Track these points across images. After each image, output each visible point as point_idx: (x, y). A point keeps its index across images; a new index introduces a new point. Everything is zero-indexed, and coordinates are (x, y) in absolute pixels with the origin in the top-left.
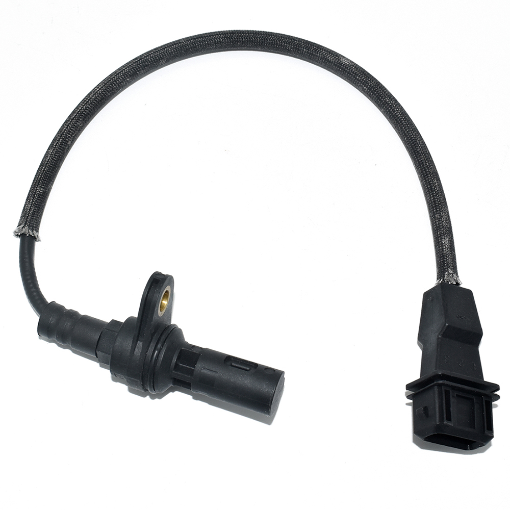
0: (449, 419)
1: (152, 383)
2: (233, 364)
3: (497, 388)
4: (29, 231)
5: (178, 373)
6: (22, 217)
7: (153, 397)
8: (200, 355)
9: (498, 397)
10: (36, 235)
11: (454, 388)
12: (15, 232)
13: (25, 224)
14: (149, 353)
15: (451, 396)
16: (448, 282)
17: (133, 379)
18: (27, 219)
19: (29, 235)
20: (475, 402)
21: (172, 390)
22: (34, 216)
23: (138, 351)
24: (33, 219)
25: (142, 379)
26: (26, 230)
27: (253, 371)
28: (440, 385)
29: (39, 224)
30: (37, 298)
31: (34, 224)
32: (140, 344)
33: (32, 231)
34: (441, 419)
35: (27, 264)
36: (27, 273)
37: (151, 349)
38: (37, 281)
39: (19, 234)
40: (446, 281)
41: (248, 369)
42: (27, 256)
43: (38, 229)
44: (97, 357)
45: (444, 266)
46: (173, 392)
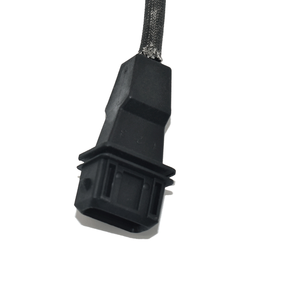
0: (108, 195)
3: (172, 172)
9: (171, 183)
11: (121, 164)
15: (116, 171)
16: (147, 55)
20: (144, 182)
28: (106, 158)
34: (99, 194)
40: (144, 54)
45: (147, 38)
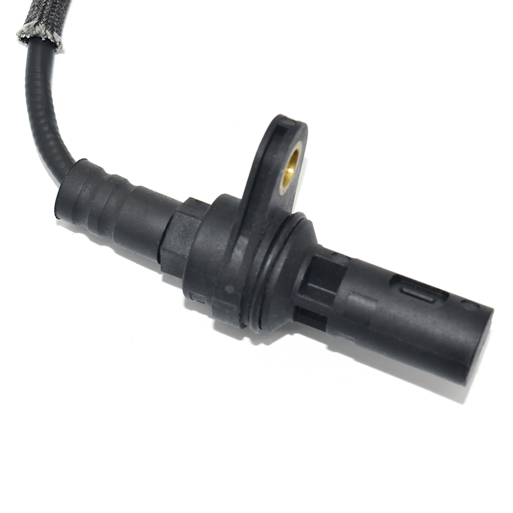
1: (258, 312)
2: (405, 290)
4: (47, 31)
5: (307, 298)
6: (33, 7)
7: (256, 341)
8: (346, 269)
10: (57, 40)
12: (22, 32)
13: (40, 19)
14: (259, 258)
17: (224, 303)
18: (42, 11)
19: (47, 39)
21: (291, 330)
22: (55, 7)
23: (239, 254)
24: (53, 11)
25: (241, 304)
26: (41, 29)
27: (439, 303)
29: (63, 22)
30: (55, 151)
31: (54, 20)
32: (244, 241)
33: (52, 33)
35: (39, 91)
36: (39, 107)
37: (262, 252)
38: (55, 121)
39: (28, 37)
41: (431, 299)
42: (39, 76)
43: (61, 30)
44: (159, 262)
46: (292, 334)
